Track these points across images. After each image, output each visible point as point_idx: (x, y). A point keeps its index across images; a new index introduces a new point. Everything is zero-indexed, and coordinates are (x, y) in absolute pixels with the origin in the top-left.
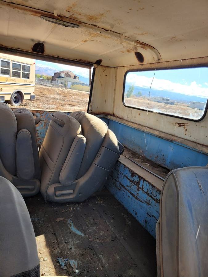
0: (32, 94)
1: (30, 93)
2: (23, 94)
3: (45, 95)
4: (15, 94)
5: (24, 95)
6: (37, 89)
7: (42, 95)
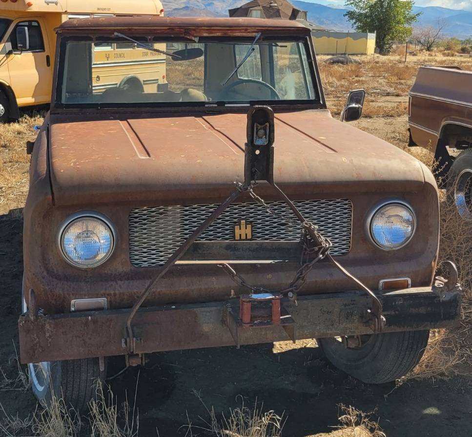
0: (161, 82)
1: (157, 80)
2: (142, 83)
3: (198, 79)
4: (124, 84)
5: (144, 86)
6: (180, 68)
7: (188, 82)
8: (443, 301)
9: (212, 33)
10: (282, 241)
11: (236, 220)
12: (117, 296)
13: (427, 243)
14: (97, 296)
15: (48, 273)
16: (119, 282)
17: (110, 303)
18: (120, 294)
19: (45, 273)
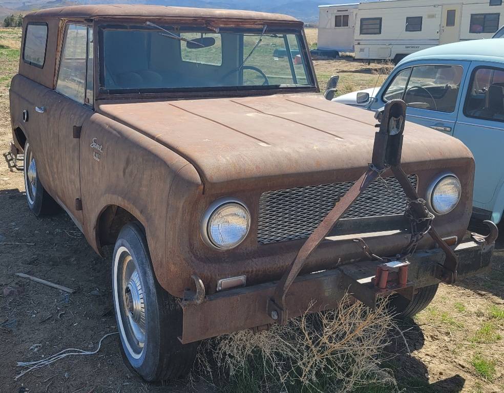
8: (483, 252)
9: (227, 24)
10: (394, 215)
11: (336, 197)
12: (254, 272)
13: (465, 206)
14: (238, 275)
15: (195, 257)
16: (254, 260)
17: (247, 280)
18: (256, 271)
19: (193, 258)
